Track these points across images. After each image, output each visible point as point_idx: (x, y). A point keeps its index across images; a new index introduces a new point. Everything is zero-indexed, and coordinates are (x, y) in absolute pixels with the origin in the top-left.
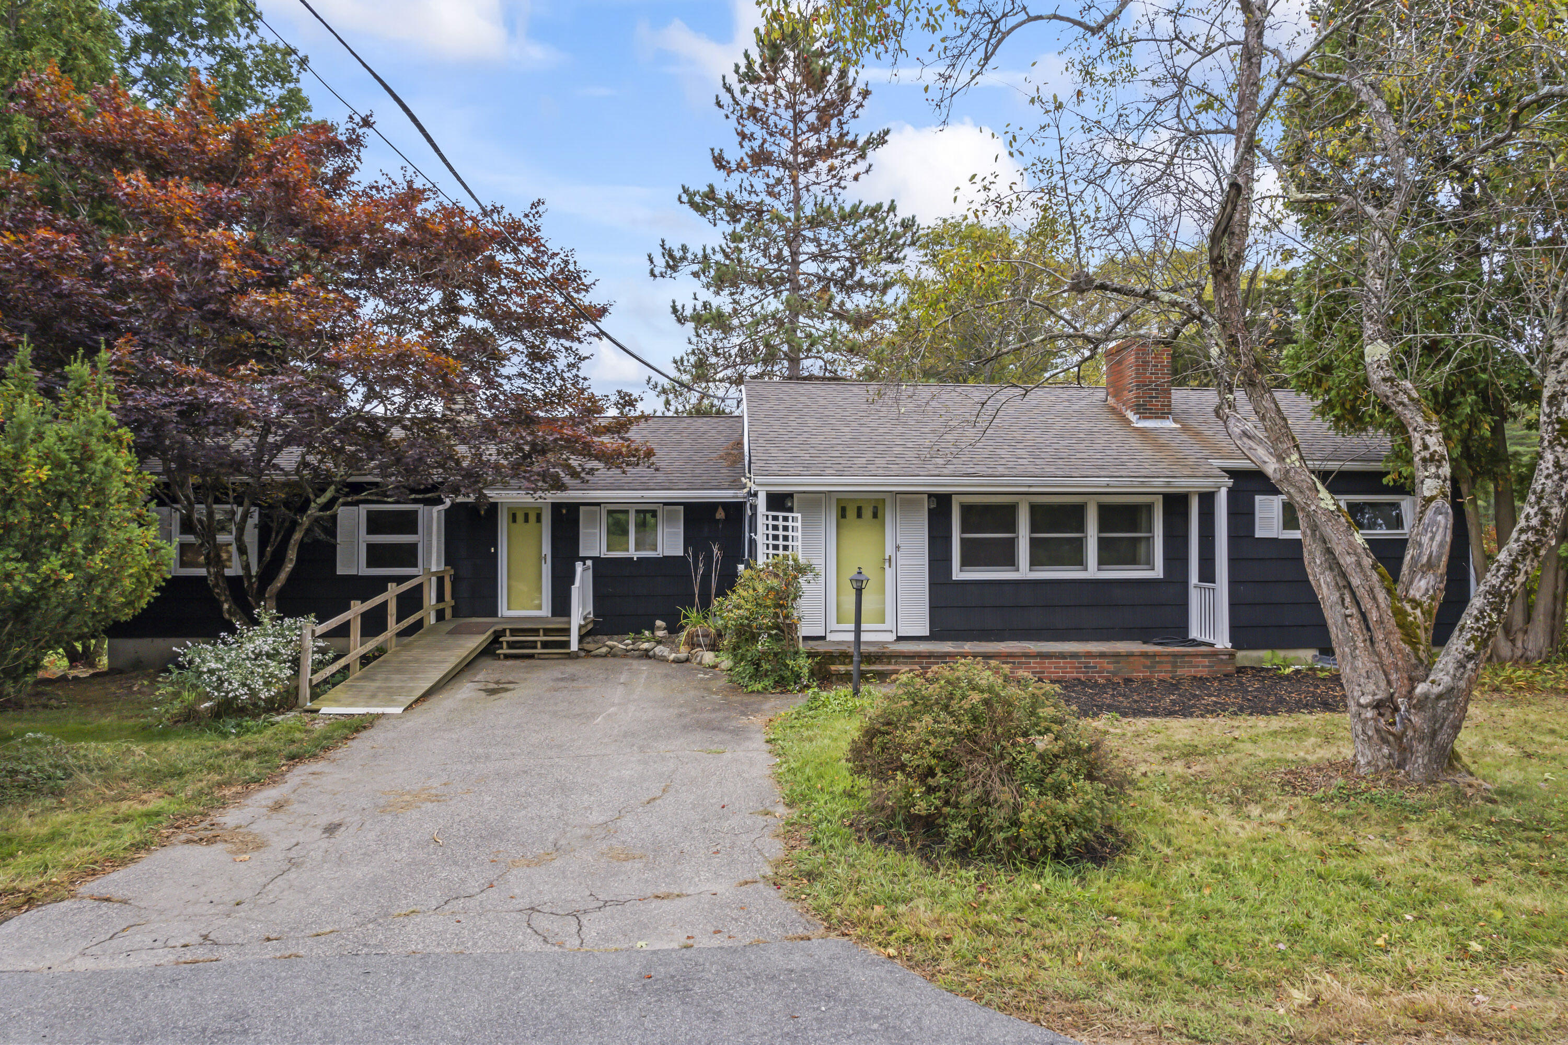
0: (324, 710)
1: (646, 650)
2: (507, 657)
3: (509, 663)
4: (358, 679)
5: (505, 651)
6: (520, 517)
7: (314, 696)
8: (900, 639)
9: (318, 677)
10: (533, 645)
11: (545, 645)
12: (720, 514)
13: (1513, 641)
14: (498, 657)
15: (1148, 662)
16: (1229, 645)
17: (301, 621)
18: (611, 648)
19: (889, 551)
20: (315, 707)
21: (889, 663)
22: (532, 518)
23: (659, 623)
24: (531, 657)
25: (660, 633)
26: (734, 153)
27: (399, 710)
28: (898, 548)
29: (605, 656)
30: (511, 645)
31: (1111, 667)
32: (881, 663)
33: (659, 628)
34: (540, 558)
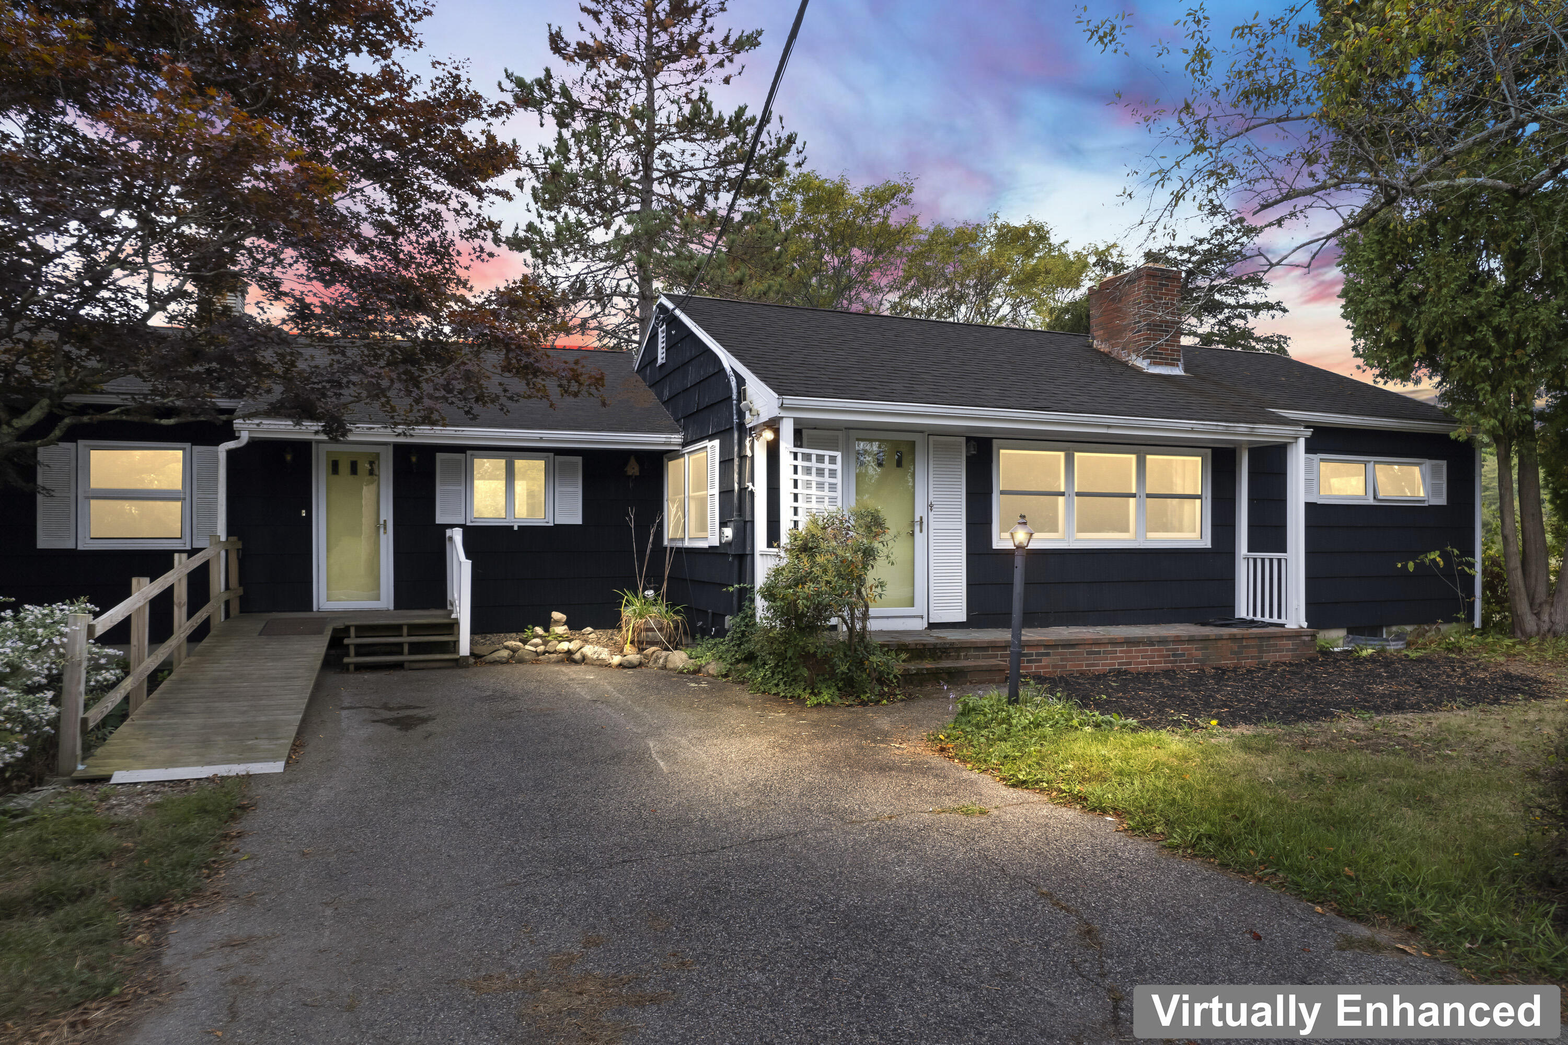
0: (119, 777)
1: (569, 652)
2: (359, 668)
3: (367, 676)
4: (149, 713)
5: (351, 659)
6: (344, 468)
7: (88, 750)
8: (932, 626)
9: (96, 714)
10: (397, 649)
11: (416, 648)
12: (633, 469)
13: (1538, 615)
14: (345, 668)
15: (1235, 647)
16: (1305, 625)
17: (60, 610)
18: (514, 650)
19: (920, 511)
20: (96, 772)
21: (958, 658)
22: (364, 466)
23: (556, 615)
24: (399, 666)
25: (561, 630)
26: (572, 37)
27: (278, 767)
28: (930, 506)
29: (507, 662)
30: (361, 650)
31: (1199, 654)
32: (948, 657)
33: (557, 622)
34: (378, 527)
